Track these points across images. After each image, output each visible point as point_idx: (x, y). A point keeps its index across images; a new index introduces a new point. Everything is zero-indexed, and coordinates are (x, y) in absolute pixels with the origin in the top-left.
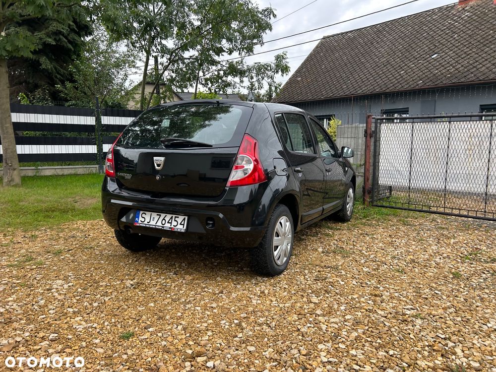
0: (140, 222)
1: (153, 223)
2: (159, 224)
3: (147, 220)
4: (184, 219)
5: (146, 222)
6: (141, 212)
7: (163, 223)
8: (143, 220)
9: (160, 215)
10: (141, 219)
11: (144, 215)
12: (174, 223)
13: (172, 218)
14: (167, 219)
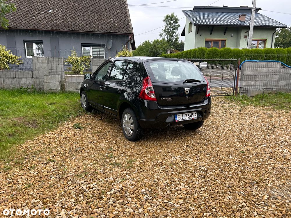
0: (178, 120)
1: (184, 118)
2: (187, 118)
3: (181, 118)
4: (196, 114)
5: (181, 119)
6: (177, 115)
7: (189, 117)
8: (179, 118)
9: (187, 114)
10: (178, 118)
11: (179, 116)
12: (193, 116)
13: (191, 114)
14: (190, 115)
